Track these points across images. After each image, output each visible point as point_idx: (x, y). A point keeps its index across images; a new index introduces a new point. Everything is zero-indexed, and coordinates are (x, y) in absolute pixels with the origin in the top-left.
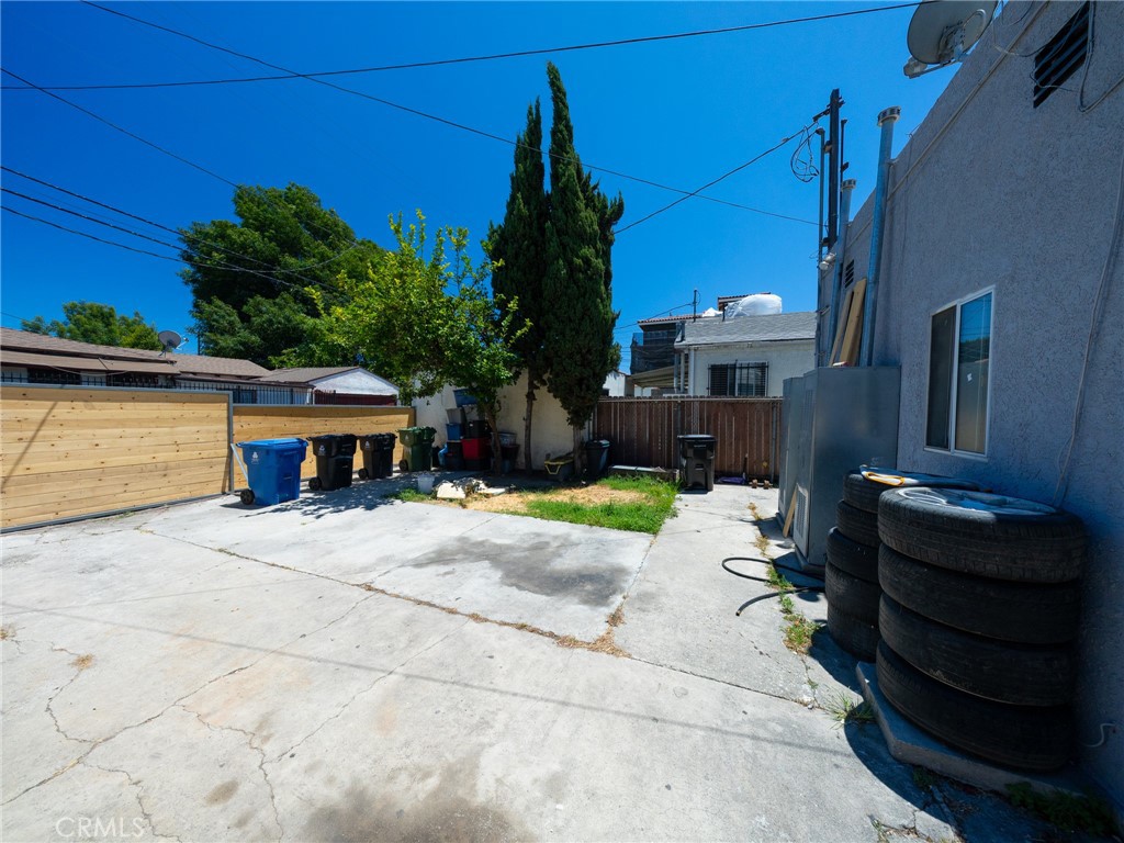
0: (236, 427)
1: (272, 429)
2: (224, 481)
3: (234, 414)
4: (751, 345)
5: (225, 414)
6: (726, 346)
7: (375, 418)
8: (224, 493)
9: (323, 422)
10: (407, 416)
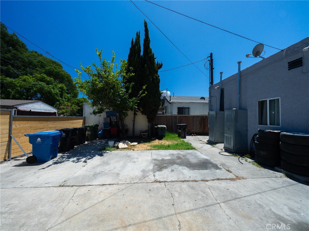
0: (13, 127)
1: (31, 127)
2: (6, 154)
3: (13, 120)
4: (187, 103)
5: (8, 120)
6: (181, 103)
7: (72, 121)
8: (5, 160)
9: (53, 123)
10: (82, 120)
